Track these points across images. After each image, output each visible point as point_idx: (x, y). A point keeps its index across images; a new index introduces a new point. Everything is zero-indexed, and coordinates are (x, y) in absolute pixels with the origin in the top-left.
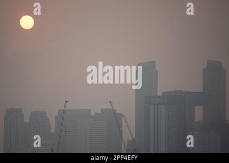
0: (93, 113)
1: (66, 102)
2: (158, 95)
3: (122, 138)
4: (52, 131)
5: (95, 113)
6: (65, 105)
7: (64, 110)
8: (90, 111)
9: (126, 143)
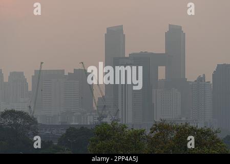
0: (66, 74)
1: (42, 63)
2: (126, 56)
3: (93, 95)
4: (29, 90)
5: (69, 73)
6: (41, 66)
7: (40, 71)
8: (63, 71)
9: (97, 100)
